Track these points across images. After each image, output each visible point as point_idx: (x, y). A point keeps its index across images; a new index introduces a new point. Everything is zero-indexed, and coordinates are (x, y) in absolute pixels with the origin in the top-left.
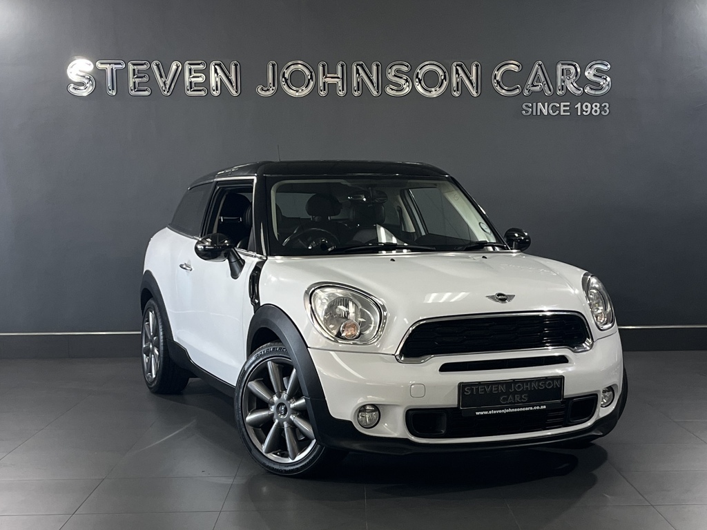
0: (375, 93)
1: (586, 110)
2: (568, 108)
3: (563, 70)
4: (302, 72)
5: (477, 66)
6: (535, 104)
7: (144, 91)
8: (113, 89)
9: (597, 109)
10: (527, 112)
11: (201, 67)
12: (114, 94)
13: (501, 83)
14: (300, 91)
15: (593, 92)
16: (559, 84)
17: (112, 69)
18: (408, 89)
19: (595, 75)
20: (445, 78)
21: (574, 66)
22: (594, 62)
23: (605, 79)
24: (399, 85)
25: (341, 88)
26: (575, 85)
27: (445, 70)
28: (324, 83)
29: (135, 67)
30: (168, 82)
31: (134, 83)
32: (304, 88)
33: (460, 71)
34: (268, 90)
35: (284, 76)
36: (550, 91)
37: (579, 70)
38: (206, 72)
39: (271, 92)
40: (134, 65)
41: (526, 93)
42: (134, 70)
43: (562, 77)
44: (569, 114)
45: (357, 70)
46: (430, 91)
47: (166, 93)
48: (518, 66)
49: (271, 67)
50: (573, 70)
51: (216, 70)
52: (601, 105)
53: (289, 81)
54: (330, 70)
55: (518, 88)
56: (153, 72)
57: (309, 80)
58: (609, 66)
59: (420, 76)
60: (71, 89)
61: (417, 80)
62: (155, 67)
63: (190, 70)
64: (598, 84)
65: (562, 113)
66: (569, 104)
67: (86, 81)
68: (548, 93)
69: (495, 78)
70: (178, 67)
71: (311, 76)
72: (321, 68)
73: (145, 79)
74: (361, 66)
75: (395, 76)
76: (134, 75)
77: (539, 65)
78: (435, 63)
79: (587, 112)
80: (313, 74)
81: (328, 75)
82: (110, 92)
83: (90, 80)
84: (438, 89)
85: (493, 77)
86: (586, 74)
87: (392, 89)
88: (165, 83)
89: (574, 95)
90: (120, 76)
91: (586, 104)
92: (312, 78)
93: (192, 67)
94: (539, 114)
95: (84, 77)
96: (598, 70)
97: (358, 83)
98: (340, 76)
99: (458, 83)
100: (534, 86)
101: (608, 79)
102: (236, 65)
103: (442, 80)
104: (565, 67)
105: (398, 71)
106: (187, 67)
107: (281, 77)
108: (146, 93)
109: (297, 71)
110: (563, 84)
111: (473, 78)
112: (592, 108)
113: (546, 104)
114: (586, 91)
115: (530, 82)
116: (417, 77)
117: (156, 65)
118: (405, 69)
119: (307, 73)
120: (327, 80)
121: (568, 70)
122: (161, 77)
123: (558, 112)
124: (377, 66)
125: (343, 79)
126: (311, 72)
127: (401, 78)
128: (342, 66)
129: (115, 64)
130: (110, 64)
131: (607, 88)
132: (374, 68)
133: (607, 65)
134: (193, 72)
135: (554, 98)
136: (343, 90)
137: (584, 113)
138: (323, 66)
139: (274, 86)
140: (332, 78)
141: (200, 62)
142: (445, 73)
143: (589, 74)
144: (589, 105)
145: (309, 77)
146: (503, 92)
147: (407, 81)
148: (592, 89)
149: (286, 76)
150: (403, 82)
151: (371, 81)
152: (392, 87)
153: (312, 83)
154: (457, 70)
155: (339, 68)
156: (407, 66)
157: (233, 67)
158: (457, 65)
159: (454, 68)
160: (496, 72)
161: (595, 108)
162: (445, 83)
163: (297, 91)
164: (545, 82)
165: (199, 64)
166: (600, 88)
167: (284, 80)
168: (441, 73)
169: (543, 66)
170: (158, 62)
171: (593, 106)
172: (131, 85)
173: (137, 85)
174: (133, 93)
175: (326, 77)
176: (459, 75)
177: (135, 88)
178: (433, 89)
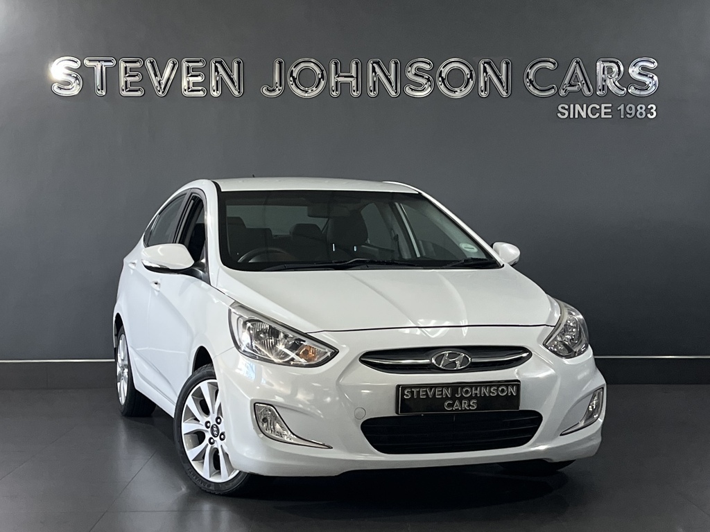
0: (393, 94)
1: (630, 112)
2: (610, 110)
3: (604, 67)
4: (313, 71)
5: (507, 64)
6: (572, 106)
7: (137, 91)
8: (102, 89)
9: (643, 111)
10: (564, 114)
11: (200, 64)
12: (104, 94)
13: (534, 83)
14: (310, 91)
15: (637, 92)
16: (600, 83)
17: (102, 67)
18: (429, 89)
19: (639, 73)
20: (471, 77)
21: (617, 63)
22: (639, 60)
23: (652, 78)
24: (420, 85)
25: (355, 88)
26: (617, 83)
27: (472, 68)
28: (337, 82)
29: (128, 65)
30: (163, 82)
31: (126, 82)
32: (314, 89)
33: (489, 69)
34: (274, 90)
35: (291, 75)
36: (590, 91)
37: (622, 68)
38: (205, 71)
39: (278, 92)
40: (126, 62)
41: (562, 93)
42: (126, 68)
43: (603, 76)
44: (611, 116)
45: (374, 68)
46: (455, 92)
47: (161, 93)
48: (554, 64)
49: (277, 66)
50: (615, 69)
51: (216, 67)
52: (647, 108)
53: (297, 81)
54: (342, 69)
55: (553, 88)
56: (147, 70)
57: (320, 79)
58: (656, 64)
59: (443, 75)
60: (55, 88)
61: (440, 79)
62: (149, 65)
63: (188, 67)
64: (644, 83)
65: (603, 116)
66: (610, 105)
67: (73, 80)
68: (587, 93)
69: (528, 77)
70: (174, 65)
71: (322, 74)
72: (333, 66)
73: (137, 79)
74: (378, 63)
75: (415, 74)
76: (126, 73)
77: (577, 62)
78: (461, 60)
79: (631, 114)
80: (324, 72)
81: (341, 74)
82: (99, 92)
83: (77, 78)
84: (463, 89)
85: (525, 75)
86: (630, 71)
87: (412, 90)
88: (159, 82)
89: (615, 95)
90: (111, 74)
91: (630, 105)
92: (323, 77)
93: (191, 64)
94: (576, 116)
95: (70, 75)
96: (644, 68)
97: (374, 82)
98: (354, 74)
99: (485, 83)
100: (571, 86)
101: (656, 78)
102: (239, 63)
103: (468, 79)
104: (606, 64)
105: (418, 69)
106: (185, 65)
107: (288, 75)
108: (139, 94)
109: (307, 69)
110: (604, 84)
111: (503, 78)
112: (637, 111)
113: (585, 106)
114: (630, 91)
115: (566, 81)
116: (440, 75)
117: (151, 62)
118: (427, 67)
119: (318, 71)
120: (340, 79)
121: (610, 69)
122: (156, 75)
123: (598, 115)
124: (396, 63)
125: (357, 78)
126: (322, 71)
127: (423, 77)
128: (357, 64)
129: (105, 61)
130: (99, 61)
131: (654, 88)
132: (393, 66)
133: (653, 63)
134: (191, 70)
135: (594, 98)
136: (357, 90)
137: (628, 116)
138: (336, 64)
139: (280, 86)
140: (345, 77)
141: (198, 59)
142: (471, 71)
143: (634, 72)
144: (633, 107)
145: (320, 76)
146: (536, 92)
147: (428, 80)
148: (636, 89)
149: (295, 75)
150: (424, 81)
151: (389, 80)
152: (412, 87)
153: (323, 83)
154: (485, 68)
155: (354, 66)
156: (429, 64)
157: (236, 65)
158: (485, 63)
159: (482, 66)
160: (528, 70)
161: (640, 111)
162: (471, 82)
163: (306, 92)
164: (584, 82)
165: (198, 62)
166: (644, 88)
167: (291, 79)
168: (467, 71)
169: (581, 63)
170: (152, 59)
171: (638, 108)
172: (122, 84)
173: (129, 86)
174: (124, 93)
175: (338, 77)
176: (487, 73)
177: (126, 88)
178: (458, 90)
